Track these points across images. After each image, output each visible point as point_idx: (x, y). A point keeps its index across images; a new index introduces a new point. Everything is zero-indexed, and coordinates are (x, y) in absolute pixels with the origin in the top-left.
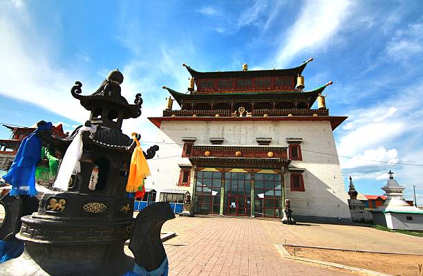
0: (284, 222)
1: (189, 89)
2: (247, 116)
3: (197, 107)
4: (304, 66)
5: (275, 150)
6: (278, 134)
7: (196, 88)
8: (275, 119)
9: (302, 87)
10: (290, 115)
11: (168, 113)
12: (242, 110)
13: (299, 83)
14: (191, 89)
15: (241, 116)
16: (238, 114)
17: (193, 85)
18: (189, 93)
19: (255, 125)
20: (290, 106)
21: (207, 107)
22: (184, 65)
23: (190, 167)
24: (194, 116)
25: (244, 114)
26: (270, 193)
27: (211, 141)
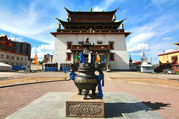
0: (108, 72)
1: (67, 19)
2: (93, 32)
3: (72, 28)
4: (116, 10)
5: (104, 46)
6: (105, 40)
7: (70, 19)
8: (104, 33)
9: (115, 20)
10: (110, 32)
11: (59, 30)
12: (91, 29)
13: (114, 18)
14: (68, 20)
15: (90, 32)
16: (89, 31)
17: (69, 18)
18: (67, 21)
19: (96, 36)
20: (110, 28)
21: (76, 28)
22: (64, 8)
23: (71, 53)
24: (71, 32)
25: (92, 31)
26: (102, 62)
27: (79, 43)
